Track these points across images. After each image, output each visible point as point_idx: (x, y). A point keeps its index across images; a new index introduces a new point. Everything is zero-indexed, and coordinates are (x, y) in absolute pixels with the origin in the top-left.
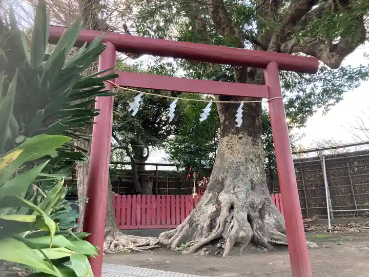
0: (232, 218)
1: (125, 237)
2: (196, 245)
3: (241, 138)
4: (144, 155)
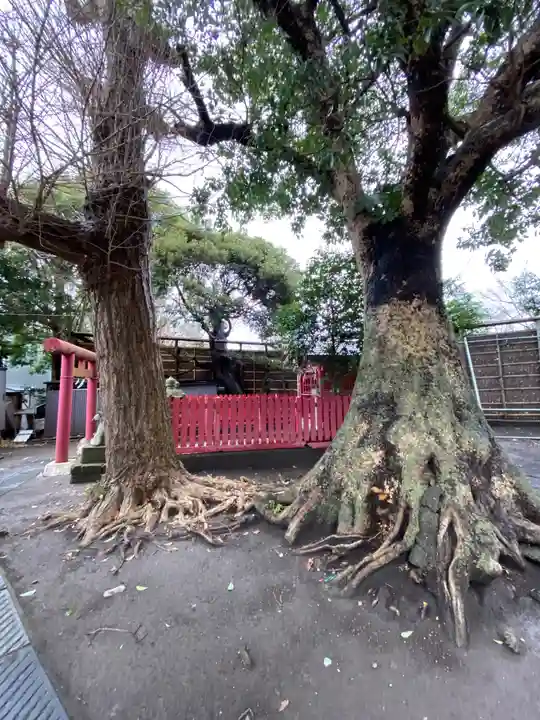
3: (419, 308)
4: (226, 331)
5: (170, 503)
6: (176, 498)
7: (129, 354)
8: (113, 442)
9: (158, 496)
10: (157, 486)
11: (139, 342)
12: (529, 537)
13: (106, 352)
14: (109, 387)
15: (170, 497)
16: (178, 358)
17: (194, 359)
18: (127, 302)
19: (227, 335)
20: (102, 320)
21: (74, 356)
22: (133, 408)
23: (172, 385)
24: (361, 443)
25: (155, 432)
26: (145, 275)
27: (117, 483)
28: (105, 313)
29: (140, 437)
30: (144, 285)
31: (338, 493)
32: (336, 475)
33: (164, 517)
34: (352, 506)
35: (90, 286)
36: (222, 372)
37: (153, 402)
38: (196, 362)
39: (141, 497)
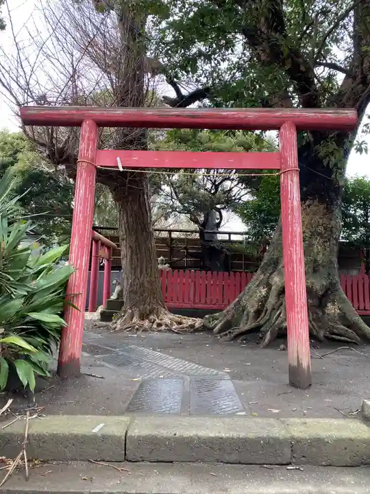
0: (281, 304)
1: (171, 316)
2: (237, 332)
3: (309, 206)
4: (217, 221)
5: (158, 321)
6: (161, 320)
7: (137, 238)
8: (129, 286)
9: (152, 317)
10: (151, 312)
11: (143, 231)
12: (335, 330)
13: (125, 236)
14: (126, 257)
15: (158, 318)
16: (171, 247)
17: (185, 248)
18: (136, 208)
19: (218, 225)
20: (123, 218)
21: (100, 242)
22: (139, 269)
23: (163, 263)
24: (258, 286)
25: (151, 283)
26: (146, 191)
27: (131, 308)
28: (125, 215)
29: (142, 284)
30: (145, 197)
31: (243, 311)
32: (243, 302)
33: (155, 326)
34: (248, 315)
35: (116, 199)
36: (210, 260)
37: (149, 266)
38: (187, 252)
39: (143, 317)
